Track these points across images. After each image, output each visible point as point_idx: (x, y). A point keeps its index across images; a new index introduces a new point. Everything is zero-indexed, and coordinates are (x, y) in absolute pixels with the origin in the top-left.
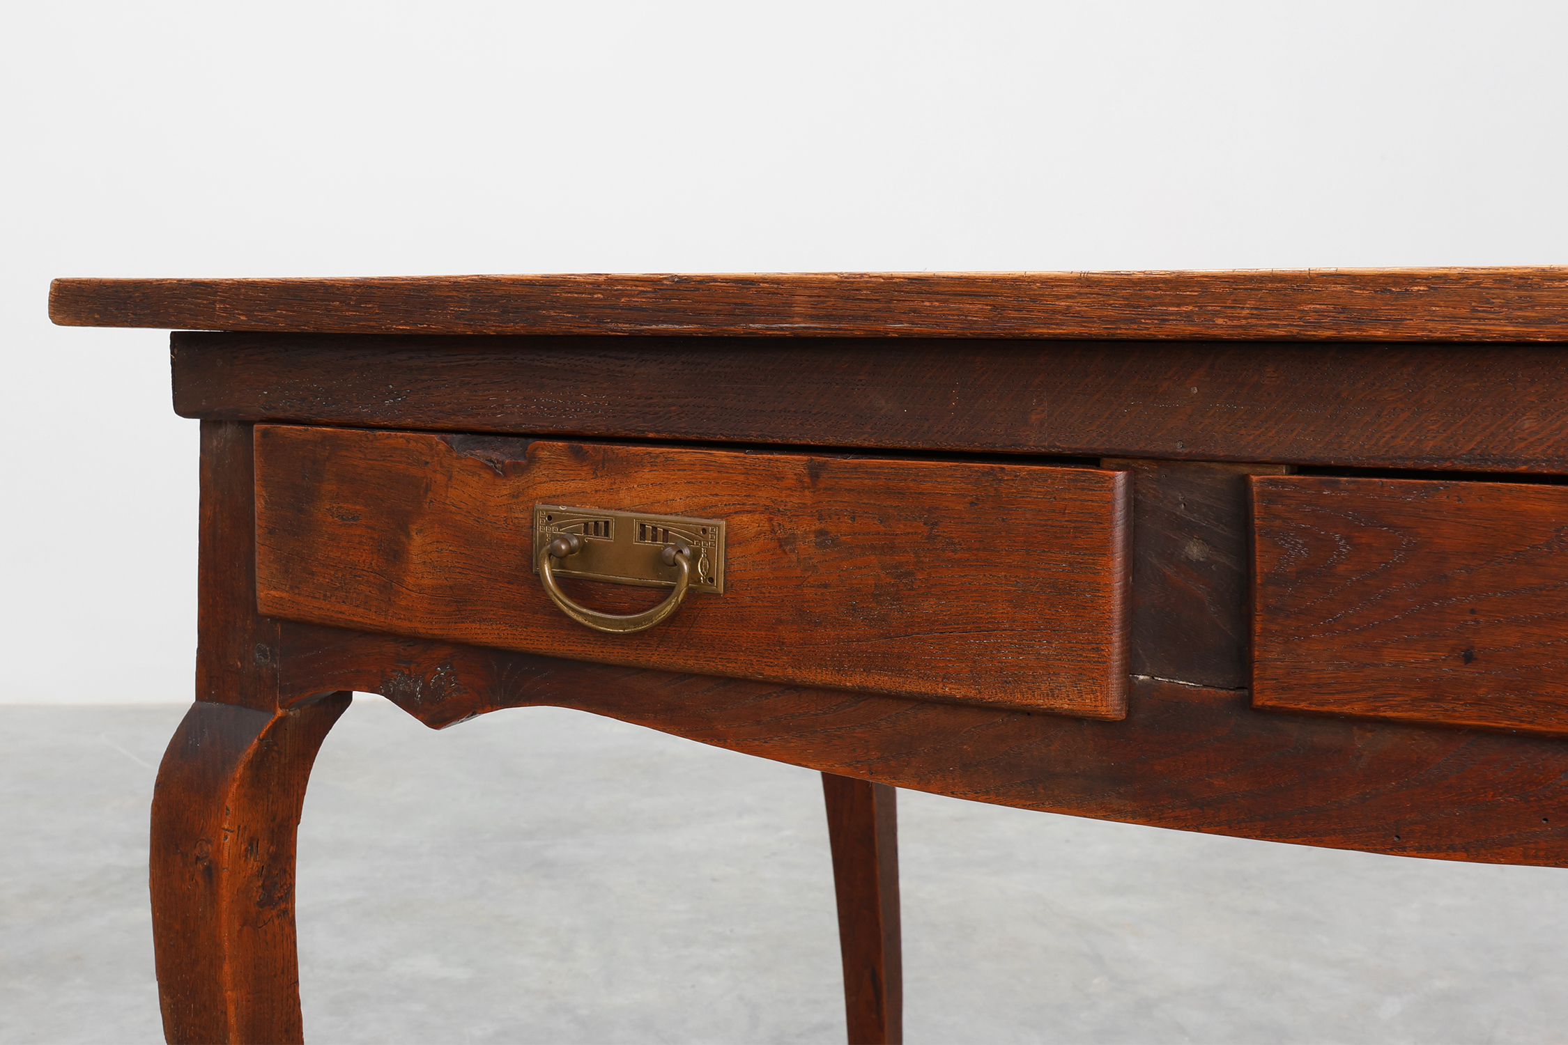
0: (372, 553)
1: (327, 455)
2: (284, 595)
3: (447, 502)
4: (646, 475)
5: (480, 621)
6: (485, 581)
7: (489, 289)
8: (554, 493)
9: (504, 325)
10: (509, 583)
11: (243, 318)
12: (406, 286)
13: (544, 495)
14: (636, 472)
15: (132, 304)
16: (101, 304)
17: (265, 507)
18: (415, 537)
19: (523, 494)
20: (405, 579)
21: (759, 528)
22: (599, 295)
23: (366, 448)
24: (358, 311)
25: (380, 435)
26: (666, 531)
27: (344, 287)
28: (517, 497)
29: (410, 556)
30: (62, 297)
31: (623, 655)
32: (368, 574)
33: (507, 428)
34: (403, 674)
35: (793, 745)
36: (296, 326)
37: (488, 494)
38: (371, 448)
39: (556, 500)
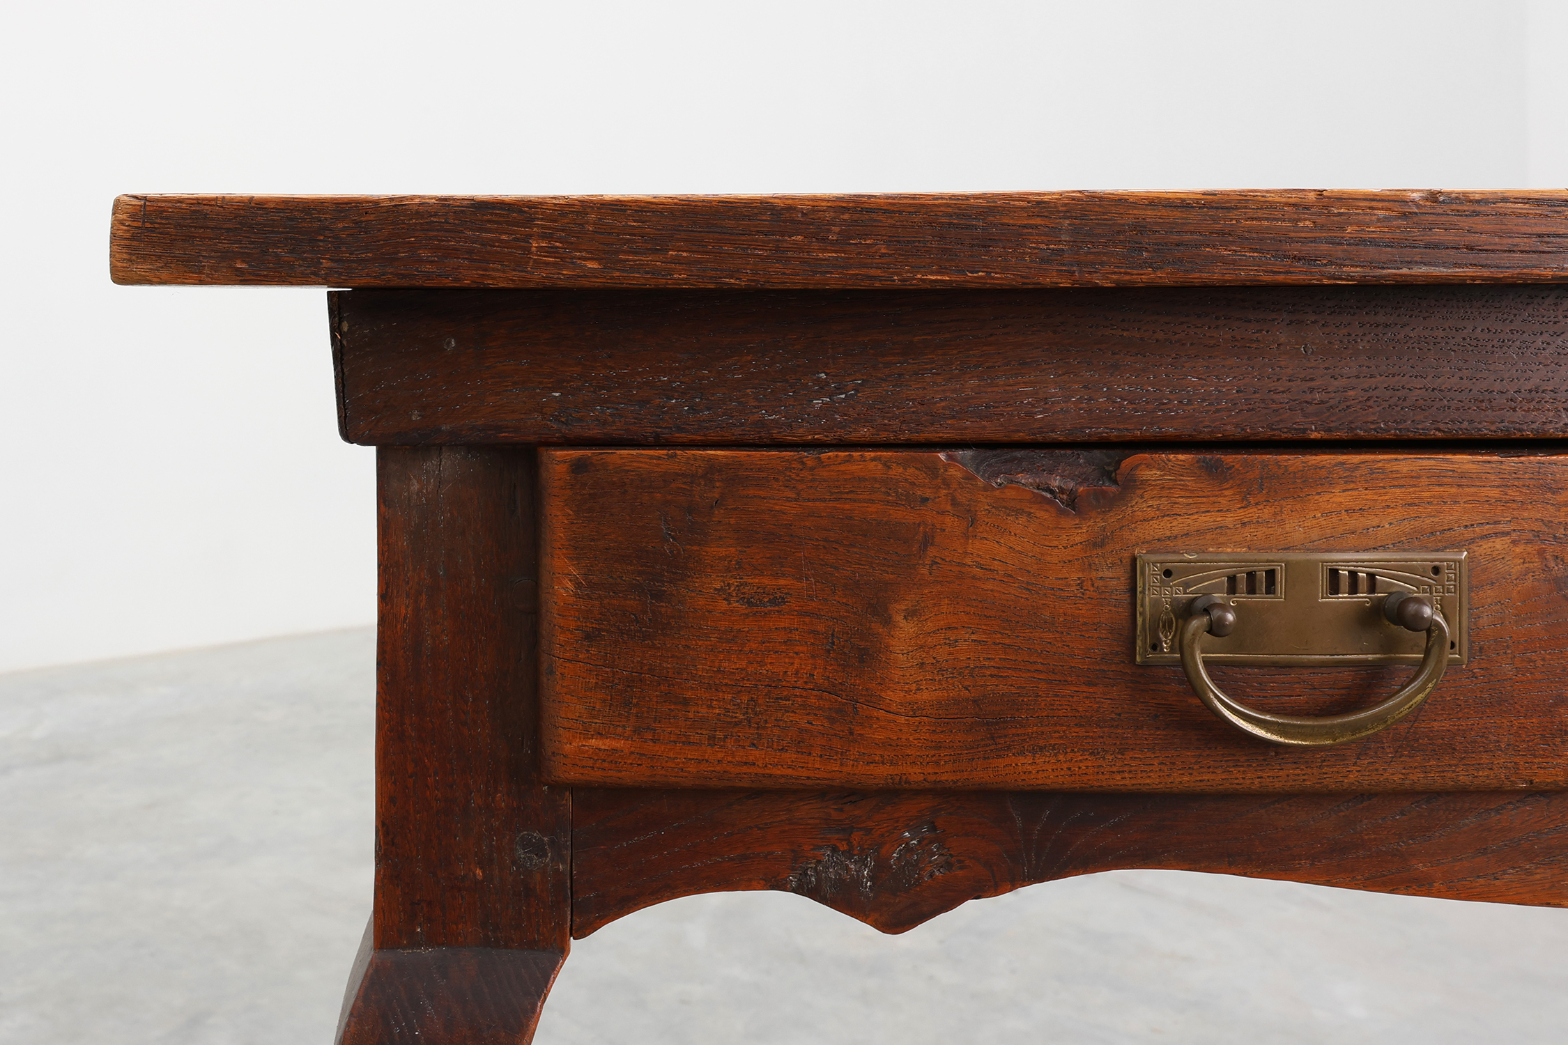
0: (813, 657)
1: (717, 496)
2: (620, 744)
3: (968, 561)
4: (1338, 497)
5: (1033, 752)
6: (1043, 685)
7: (1104, 214)
8: (1168, 534)
9: (1135, 272)
10: (1088, 684)
11: (592, 265)
12: (942, 209)
13: (1151, 538)
14: (1319, 494)
15: (330, 242)
16: (253, 243)
17: (576, 594)
18: (902, 623)
19: (1112, 539)
20: (883, 695)
21: (1526, 565)
22: (1307, 223)
23: (801, 481)
24: (844, 252)
25: (829, 458)
26: (1371, 576)
27: (814, 210)
28: (1102, 545)
29: (892, 656)
30: (153, 230)
31: (1297, 778)
32: (804, 694)
33: (1057, 436)
34: (835, 850)
35: (1538, 877)
36: (711, 278)
37: (1047, 543)
38: (811, 481)
39: (1172, 544)
